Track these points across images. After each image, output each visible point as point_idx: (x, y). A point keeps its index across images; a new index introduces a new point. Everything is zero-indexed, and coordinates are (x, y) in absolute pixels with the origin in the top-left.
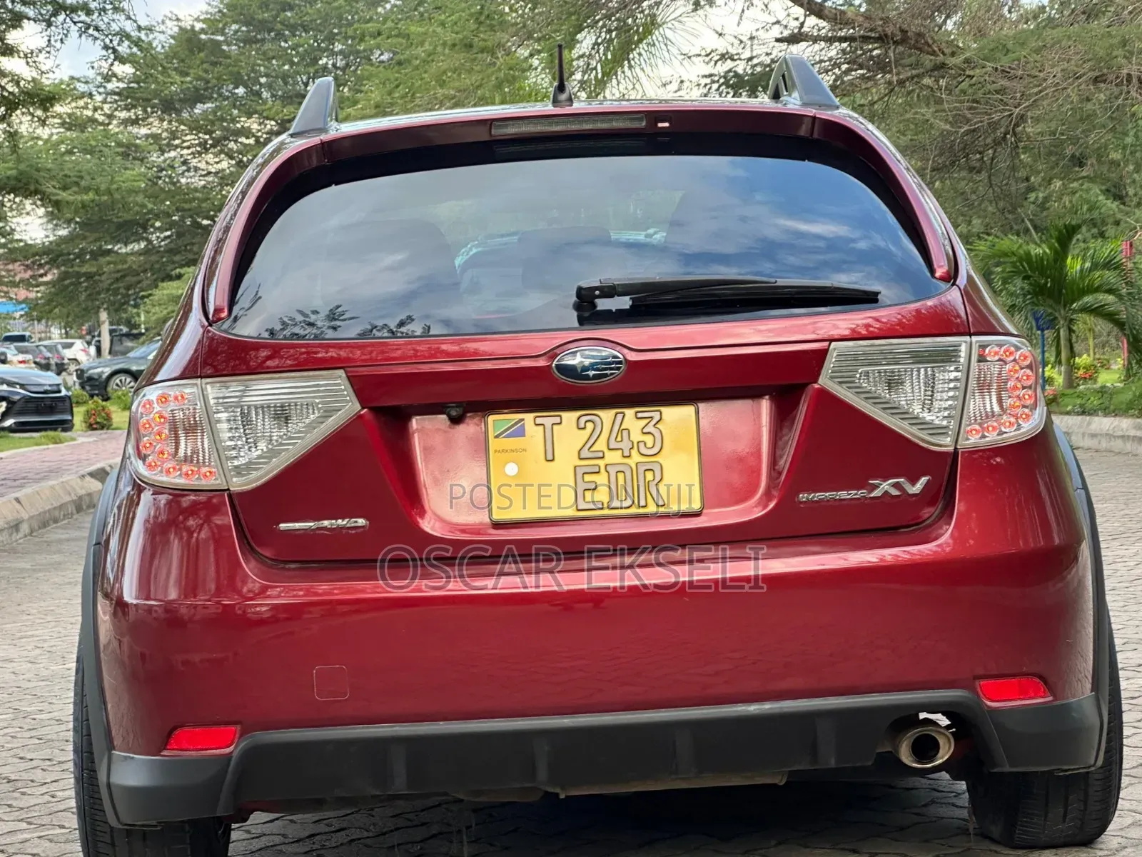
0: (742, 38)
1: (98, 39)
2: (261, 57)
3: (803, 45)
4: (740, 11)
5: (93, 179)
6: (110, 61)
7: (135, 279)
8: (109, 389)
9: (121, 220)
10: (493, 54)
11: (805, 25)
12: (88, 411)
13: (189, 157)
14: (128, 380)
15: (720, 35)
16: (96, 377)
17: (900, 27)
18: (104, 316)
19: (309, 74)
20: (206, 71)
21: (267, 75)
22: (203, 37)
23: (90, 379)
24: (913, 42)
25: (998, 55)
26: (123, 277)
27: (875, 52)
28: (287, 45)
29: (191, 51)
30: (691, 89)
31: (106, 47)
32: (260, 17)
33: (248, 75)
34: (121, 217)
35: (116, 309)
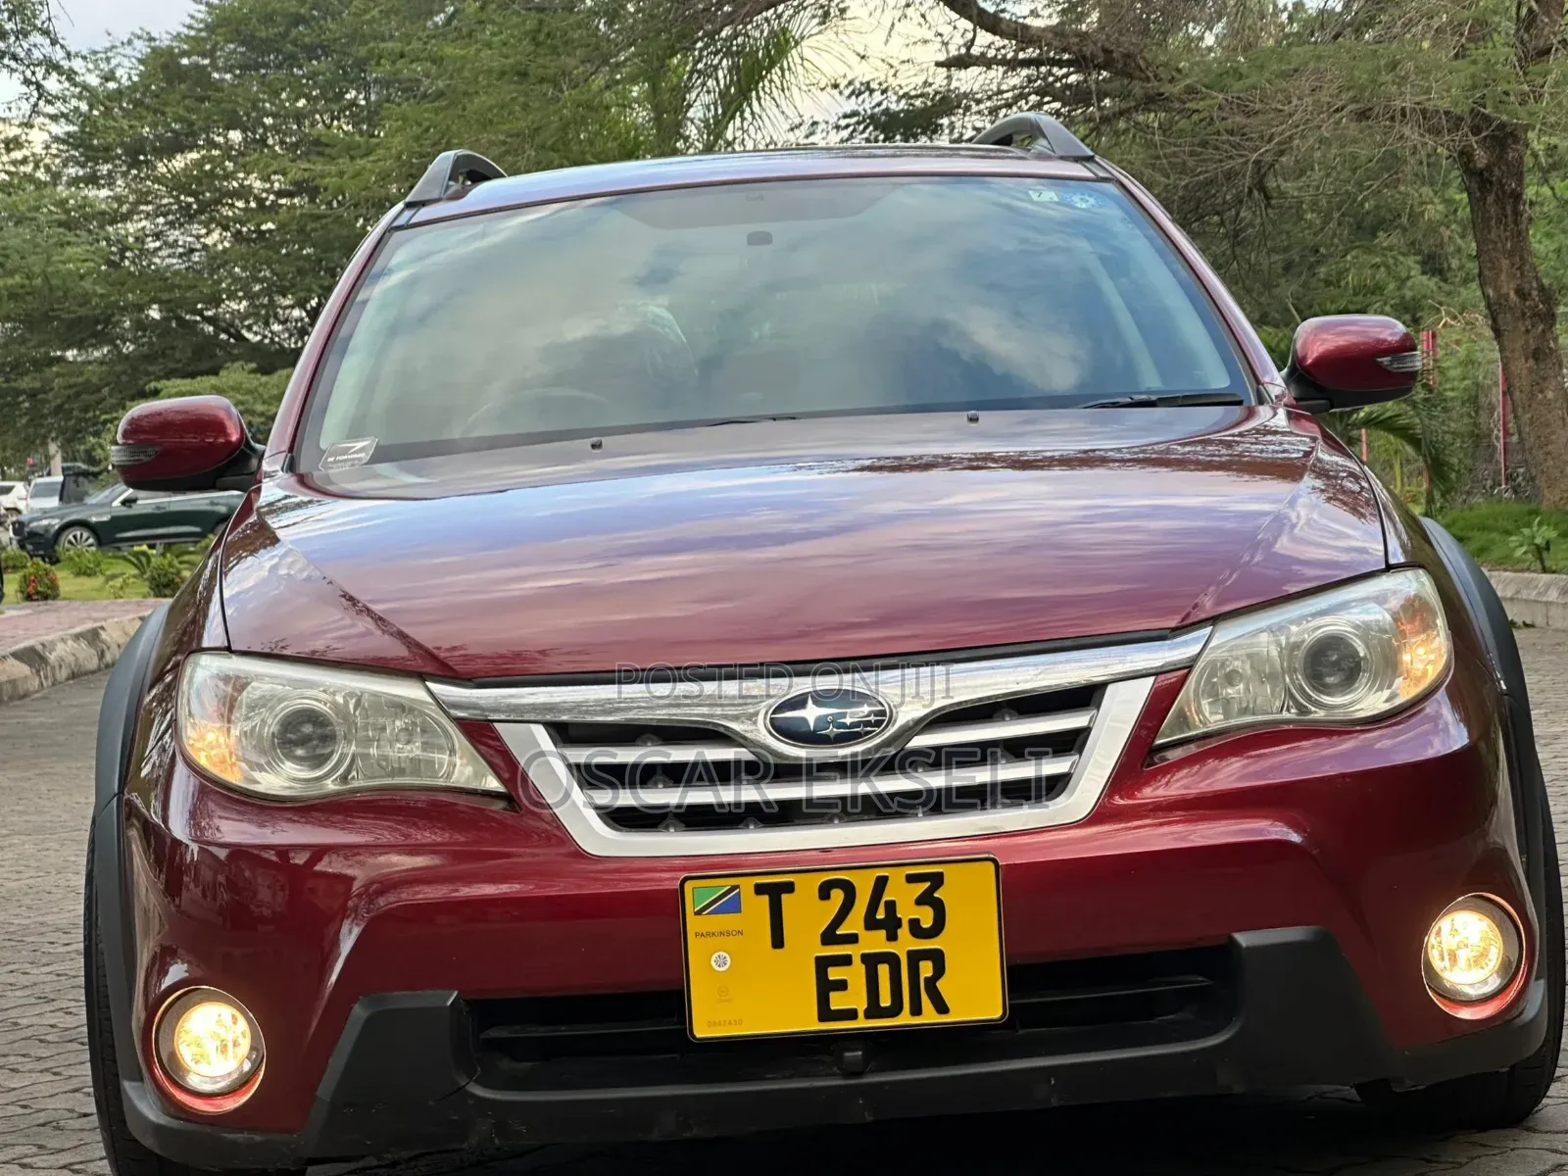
0: (890, 61)
1: (16, 70)
2: (266, 89)
3: (974, 70)
4: (889, 25)
5: (22, 258)
6: (33, 100)
7: (94, 397)
8: (59, 549)
9: (73, 316)
10: (556, 85)
11: (976, 43)
12: (25, 577)
13: (165, 228)
14: (85, 535)
15: (863, 57)
16: (42, 532)
17: (1102, 47)
18: (53, 448)
19: (332, 113)
20: (189, 110)
21: (274, 116)
22: (185, 61)
23: (33, 534)
24: (1120, 66)
25: (1229, 81)
26: (78, 395)
27: (1073, 79)
28: (301, 73)
29: (170, 82)
30: (828, 132)
31: (27, 82)
32: (263, 34)
33: (248, 115)
34: (74, 312)
35: (70, 440)
